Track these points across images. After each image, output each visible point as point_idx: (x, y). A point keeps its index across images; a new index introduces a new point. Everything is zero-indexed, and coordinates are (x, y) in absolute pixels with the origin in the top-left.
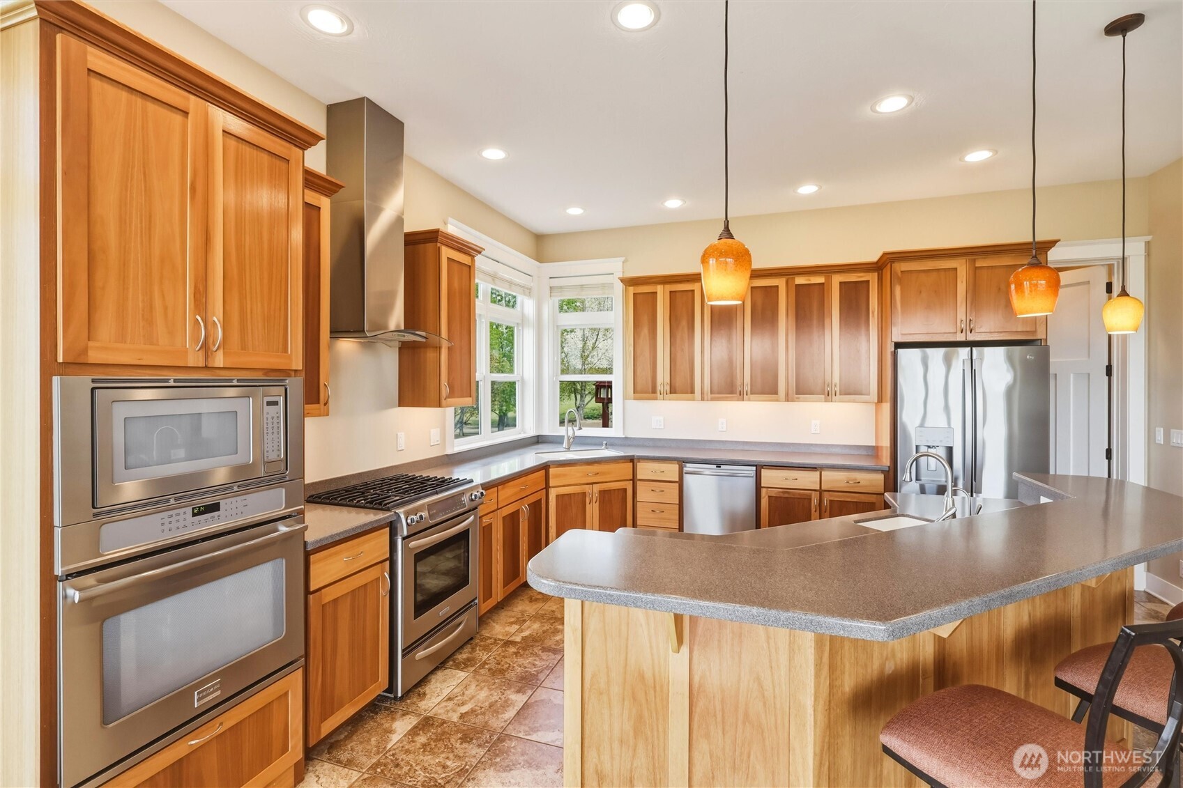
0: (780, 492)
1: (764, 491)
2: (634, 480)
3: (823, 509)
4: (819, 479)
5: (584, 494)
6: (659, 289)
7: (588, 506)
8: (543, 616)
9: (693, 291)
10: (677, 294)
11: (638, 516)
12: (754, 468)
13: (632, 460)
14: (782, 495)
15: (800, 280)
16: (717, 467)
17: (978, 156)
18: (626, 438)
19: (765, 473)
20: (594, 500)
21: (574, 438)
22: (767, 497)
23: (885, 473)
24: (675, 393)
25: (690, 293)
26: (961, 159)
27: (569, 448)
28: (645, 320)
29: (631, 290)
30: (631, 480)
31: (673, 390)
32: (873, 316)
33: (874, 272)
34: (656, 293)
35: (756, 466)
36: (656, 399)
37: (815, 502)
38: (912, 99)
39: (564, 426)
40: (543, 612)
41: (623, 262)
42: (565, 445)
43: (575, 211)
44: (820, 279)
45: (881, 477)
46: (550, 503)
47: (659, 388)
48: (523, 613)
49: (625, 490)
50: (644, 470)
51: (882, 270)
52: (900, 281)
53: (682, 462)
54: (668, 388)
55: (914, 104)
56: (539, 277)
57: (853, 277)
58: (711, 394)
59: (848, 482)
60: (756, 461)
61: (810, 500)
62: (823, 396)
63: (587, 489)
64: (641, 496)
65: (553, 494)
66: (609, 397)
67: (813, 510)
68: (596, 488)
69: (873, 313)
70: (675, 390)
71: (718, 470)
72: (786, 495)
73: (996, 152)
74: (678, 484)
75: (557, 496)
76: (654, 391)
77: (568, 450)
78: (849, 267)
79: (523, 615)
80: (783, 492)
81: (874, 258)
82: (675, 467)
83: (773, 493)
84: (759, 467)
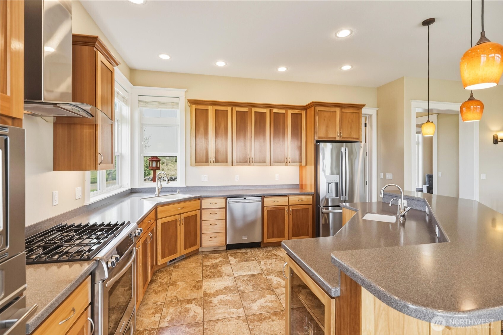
0: (272, 208)
1: (265, 208)
2: (201, 209)
3: (290, 214)
4: (288, 200)
5: (176, 221)
6: (210, 108)
7: (178, 227)
8: (171, 301)
9: (227, 111)
10: (219, 111)
11: (203, 228)
12: (260, 198)
13: (199, 198)
14: (273, 209)
15: (275, 111)
16: (244, 198)
17: (346, 68)
18: (187, 187)
19: (266, 199)
20: (182, 223)
21: (161, 189)
22: (266, 211)
23: (313, 195)
24: (218, 162)
25: (226, 112)
26: (340, 68)
27: (159, 195)
28: (202, 124)
29: (194, 107)
30: (199, 209)
31: (217, 161)
32: (303, 129)
33: (303, 110)
34: (208, 109)
35: (261, 196)
36: (208, 165)
37: (287, 210)
38: (352, 32)
39: (156, 182)
40: (170, 299)
41: (185, 92)
42: (156, 193)
43: (165, 57)
44: (283, 111)
45: (311, 197)
46: (158, 229)
47: (210, 160)
48: (156, 303)
49: (196, 215)
50: (206, 203)
51: (306, 110)
52: (318, 115)
53: (226, 198)
54: (215, 160)
55: (352, 34)
56: (131, 94)
57: (296, 112)
58: (236, 162)
59: (299, 200)
60: (261, 194)
61: (284, 209)
62: (285, 163)
63: (178, 217)
64: (204, 218)
65: (159, 222)
66: (158, 166)
67: (286, 214)
68: (183, 216)
69: (303, 127)
70: (218, 161)
71: (245, 200)
72: (275, 209)
73: (352, 66)
74: (224, 209)
75: (162, 224)
76: (207, 161)
77: (158, 196)
78: (294, 107)
79: (157, 305)
80: (274, 208)
81: (304, 104)
82: (223, 200)
83: (269, 208)
84: (263, 197)
